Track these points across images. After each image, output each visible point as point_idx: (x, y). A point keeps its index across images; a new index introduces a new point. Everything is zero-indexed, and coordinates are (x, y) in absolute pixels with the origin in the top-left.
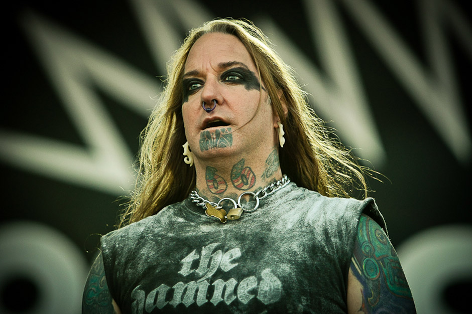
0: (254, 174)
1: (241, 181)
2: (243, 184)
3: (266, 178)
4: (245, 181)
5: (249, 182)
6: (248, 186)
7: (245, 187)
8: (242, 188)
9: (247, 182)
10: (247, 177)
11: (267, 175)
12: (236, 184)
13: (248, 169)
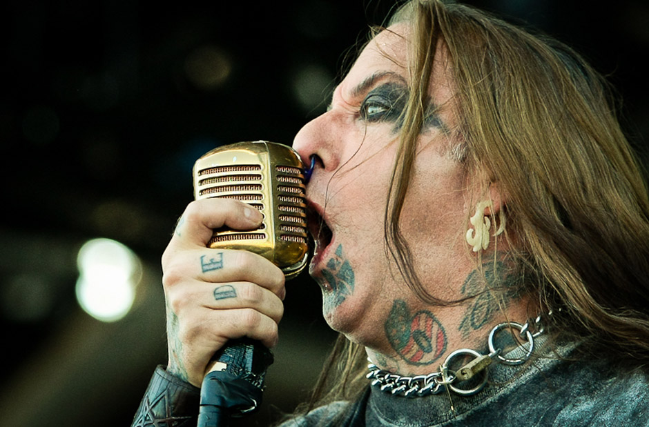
0: (440, 325)
1: (416, 347)
2: (421, 352)
3: (471, 329)
4: (425, 344)
5: (434, 346)
6: (433, 353)
7: (427, 357)
8: (422, 361)
9: (430, 345)
10: (428, 334)
11: (473, 324)
12: (408, 356)
13: (424, 316)
